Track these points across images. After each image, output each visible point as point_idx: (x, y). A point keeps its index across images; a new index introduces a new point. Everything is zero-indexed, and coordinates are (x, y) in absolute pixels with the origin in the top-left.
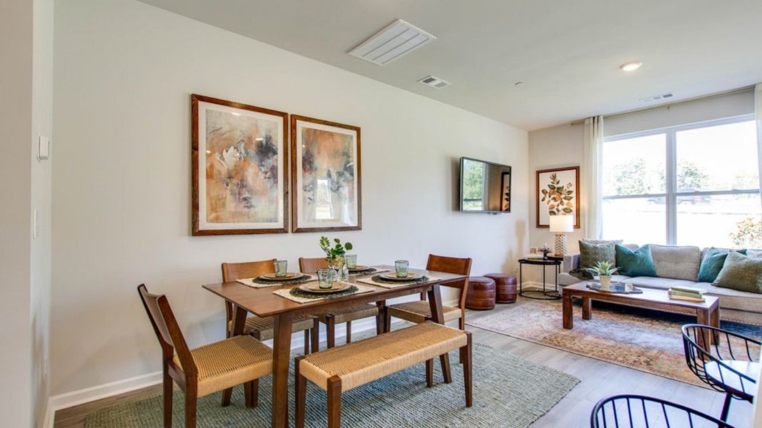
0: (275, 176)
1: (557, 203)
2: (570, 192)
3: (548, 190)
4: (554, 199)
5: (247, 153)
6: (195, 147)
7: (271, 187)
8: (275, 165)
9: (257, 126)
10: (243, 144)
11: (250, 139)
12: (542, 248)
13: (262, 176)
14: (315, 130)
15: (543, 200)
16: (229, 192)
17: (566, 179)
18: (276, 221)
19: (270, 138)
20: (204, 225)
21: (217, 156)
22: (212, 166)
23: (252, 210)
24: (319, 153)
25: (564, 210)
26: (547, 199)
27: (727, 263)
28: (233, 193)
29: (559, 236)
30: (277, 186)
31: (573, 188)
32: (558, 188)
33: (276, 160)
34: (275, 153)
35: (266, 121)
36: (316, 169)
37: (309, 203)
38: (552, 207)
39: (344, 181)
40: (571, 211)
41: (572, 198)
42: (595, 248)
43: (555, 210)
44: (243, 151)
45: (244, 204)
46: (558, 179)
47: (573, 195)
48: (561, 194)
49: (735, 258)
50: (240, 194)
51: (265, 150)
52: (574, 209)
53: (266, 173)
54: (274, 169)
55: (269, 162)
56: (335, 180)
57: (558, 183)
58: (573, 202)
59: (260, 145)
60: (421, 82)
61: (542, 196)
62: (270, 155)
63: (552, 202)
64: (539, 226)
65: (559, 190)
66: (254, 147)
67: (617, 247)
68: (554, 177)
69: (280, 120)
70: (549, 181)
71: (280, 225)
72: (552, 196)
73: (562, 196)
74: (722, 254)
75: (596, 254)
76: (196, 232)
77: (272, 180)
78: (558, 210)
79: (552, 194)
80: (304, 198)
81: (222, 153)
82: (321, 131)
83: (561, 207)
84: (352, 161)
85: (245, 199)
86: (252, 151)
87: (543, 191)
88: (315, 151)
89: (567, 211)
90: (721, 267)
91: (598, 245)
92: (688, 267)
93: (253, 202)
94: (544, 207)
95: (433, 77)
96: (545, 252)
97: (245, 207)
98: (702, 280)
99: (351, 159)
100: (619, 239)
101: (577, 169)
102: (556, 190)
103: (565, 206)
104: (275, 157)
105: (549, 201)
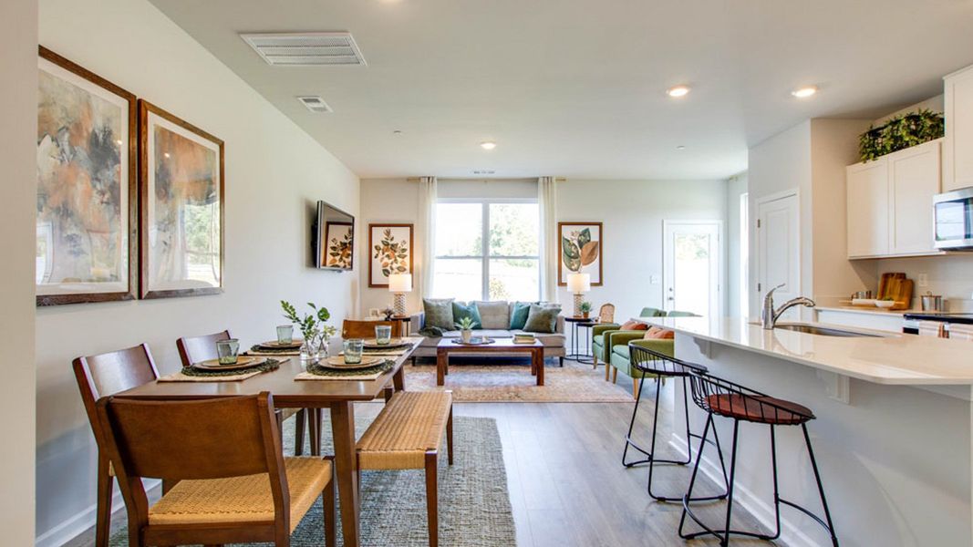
0: (115, 201)
1: (391, 261)
2: (404, 250)
3: (382, 246)
4: (388, 256)
5: (73, 152)
7: (111, 220)
8: (117, 180)
9: (89, 106)
10: (67, 136)
11: (78, 126)
12: (385, 309)
13: (97, 199)
14: (172, 134)
15: (376, 257)
17: (400, 236)
18: (117, 280)
19: (110, 133)
23: (82, 259)
24: (177, 170)
25: (398, 268)
26: (380, 256)
27: (531, 313)
28: (50, 226)
29: (399, 296)
30: (119, 219)
31: (407, 246)
32: (392, 245)
33: (119, 173)
34: (117, 161)
35: (105, 101)
36: (173, 196)
37: (166, 251)
38: (386, 265)
40: (405, 270)
41: (405, 256)
42: (438, 306)
43: (388, 268)
44: (67, 148)
45: (68, 247)
46: (392, 235)
47: (407, 253)
48: (395, 251)
49: (536, 309)
50: (62, 228)
51: (102, 151)
52: (408, 267)
53: (103, 193)
54: (114, 188)
55: (108, 174)
57: (392, 239)
58: (407, 260)
59: (94, 140)
60: (300, 99)
61: (374, 252)
62: (109, 162)
63: (386, 260)
64: (371, 285)
65: (394, 247)
66: (84, 143)
67: (453, 304)
68: (388, 233)
69: (124, 103)
70: (383, 237)
71: (122, 286)
72: (386, 253)
73: (396, 254)
74: (526, 306)
75: (440, 312)
77: (112, 207)
78: (392, 269)
79: (386, 251)
80: (158, 243)
82: (179, 136)
83: (395, 266)
84: (215, 190)
85: (71, 238)
86: (82, 150)
87: (376, 247)
89: (401, 270)
90: (527, 317)
91: (440, 304)
92: (502, 319)
93: (84, 244)
94: (378, 265)
95: (320, 99)
96: (389, 313)
97: (71, 252)
98: (513, 328)
100: (452, 297)
101: (411, 226)
102: (390, 247)
103: (399, 265)
104: (117, 166)
105: (383, 258)
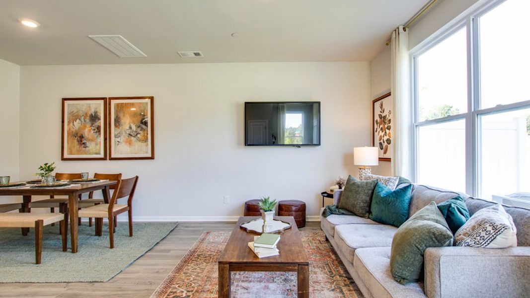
0: (99, 131)
1: (383, 134)
5: (85, 121)
6: (63, 122)
7: (97, 137)
8: (100, 125)
9: (90, 107)
10: (83, 117)
11: (86, 114)
13: (92, 132)
14: (122, 104)
15: (376, 131)
16: (76, 140)
18: (100, 154)
19: (97, 112)
20: (66, 156)
21: (71, 124)
22: (70, 129)
23: (87, 149)
24: (124, 116)
28: (78, 141)
30: (100, 136)
33: (100, 123)
34: (99, 119)
35: (95, 104)
36: (122, 125)
37: (118, 144)
39: (141, 130)
44: (83, 120)
45: (83, 146)
50: (81, 141)
51: (94, 118)
53: (94, 130)
54: (99, 128)
55: (97, 124)
56: (135, 130)
57: (384, 111)
59: (91, 116)
62: (97, 120)
66: (88, 118)
68: (382, 106)
69: (103, 102)
70: (379, 110)
71: (102, 156)
73: (386, 126)
76: (63, 159)
77: (97, 133)
80: (115, 142)
81: (73, 123)
82: (126, 103)
83: (386, 138)
84: (147, 118)
85: (84, 143)
86: (88, 120)
87: (376, 122)
88: (121, 115)
93: (88, 144)
94: (377, 139)
97: (84, 147)
99: (146, 117)
104: (99, 121)
